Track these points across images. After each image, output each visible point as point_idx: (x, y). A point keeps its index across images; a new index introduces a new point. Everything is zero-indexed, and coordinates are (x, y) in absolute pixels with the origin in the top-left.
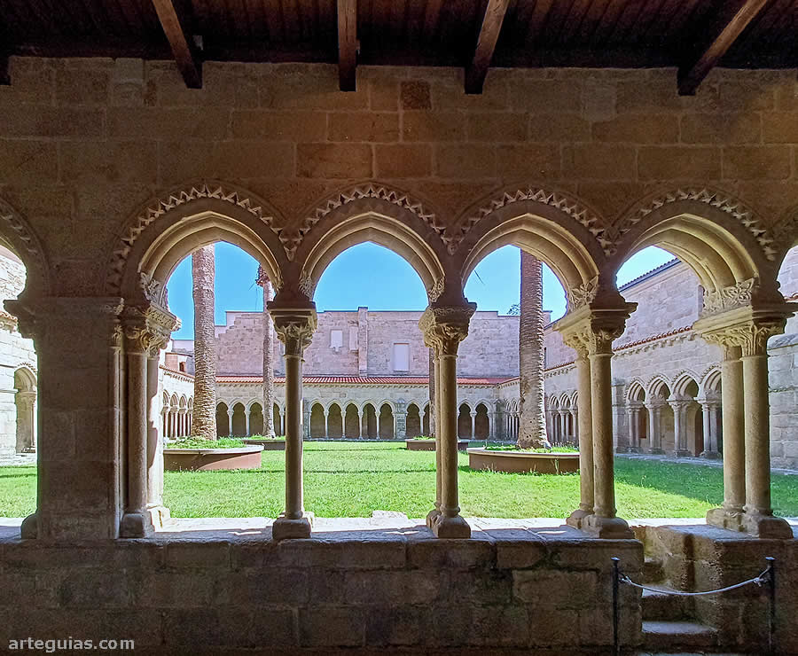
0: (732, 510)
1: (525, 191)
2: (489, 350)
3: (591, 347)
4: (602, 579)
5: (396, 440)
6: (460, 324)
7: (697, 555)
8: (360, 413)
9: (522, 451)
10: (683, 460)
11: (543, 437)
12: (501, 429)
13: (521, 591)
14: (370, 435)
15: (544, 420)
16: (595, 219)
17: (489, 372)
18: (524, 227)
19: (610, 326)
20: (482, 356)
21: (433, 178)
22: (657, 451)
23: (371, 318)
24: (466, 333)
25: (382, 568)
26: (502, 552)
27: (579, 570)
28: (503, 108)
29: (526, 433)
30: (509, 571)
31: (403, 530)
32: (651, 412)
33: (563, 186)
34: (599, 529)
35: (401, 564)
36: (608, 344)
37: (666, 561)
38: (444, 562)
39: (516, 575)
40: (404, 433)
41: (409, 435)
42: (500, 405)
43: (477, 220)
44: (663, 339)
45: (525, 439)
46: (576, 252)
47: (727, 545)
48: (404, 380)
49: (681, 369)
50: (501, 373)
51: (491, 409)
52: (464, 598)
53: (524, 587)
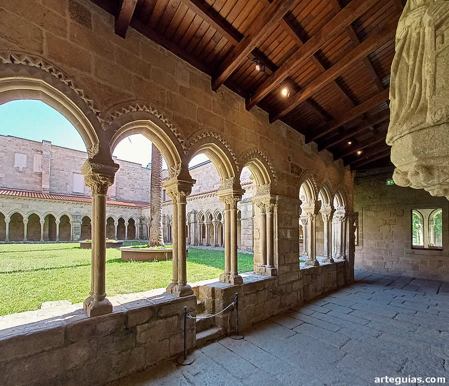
0: (227, 274)
1: (148, 107)
2: (137, 186)
3: (178, 198)
4: (180, 319)
5: (73, 241)
6: (109, 176)
7: (216, 296)
8: (42, 221)
9: (151, 248)
10: (216, 249)
11: (161, 240)
12: (142, 234)
13: (141, 337)
14: (51, 238)
15: (162, 230)
16: (180, 134)
17: (136, 200)
18: (147, 127)
19: (186, 189)
20: (133, 189)
21: (92, 76)
22: (208, 245)
23: (54, 151)
24: (112, 182)
25: (43, 351)
26: (131, 317)
27: (170, 316)
28: (138, 55)
29: (153, 238)
30: (135, 327)
31: (64, 316)
32: (206, 226)
33: (166, 112)
34: (180, 292)
35: (60, 343)
36: (185, 197)
37: (205, 301)
38: (94, 333)
39: (139, 329)
40: (79, 236)
41: (82, 238)
42: (142, 219)
43: (120, 114)
44: (211, 193)
45: (153, 241)
46: (172, 148)
47: (226, 290)
48: (80, 199)
49: (216, 207)
50: (143, 201)
51: (137, 222)
52: (106, 353)
53: (143, 334)
